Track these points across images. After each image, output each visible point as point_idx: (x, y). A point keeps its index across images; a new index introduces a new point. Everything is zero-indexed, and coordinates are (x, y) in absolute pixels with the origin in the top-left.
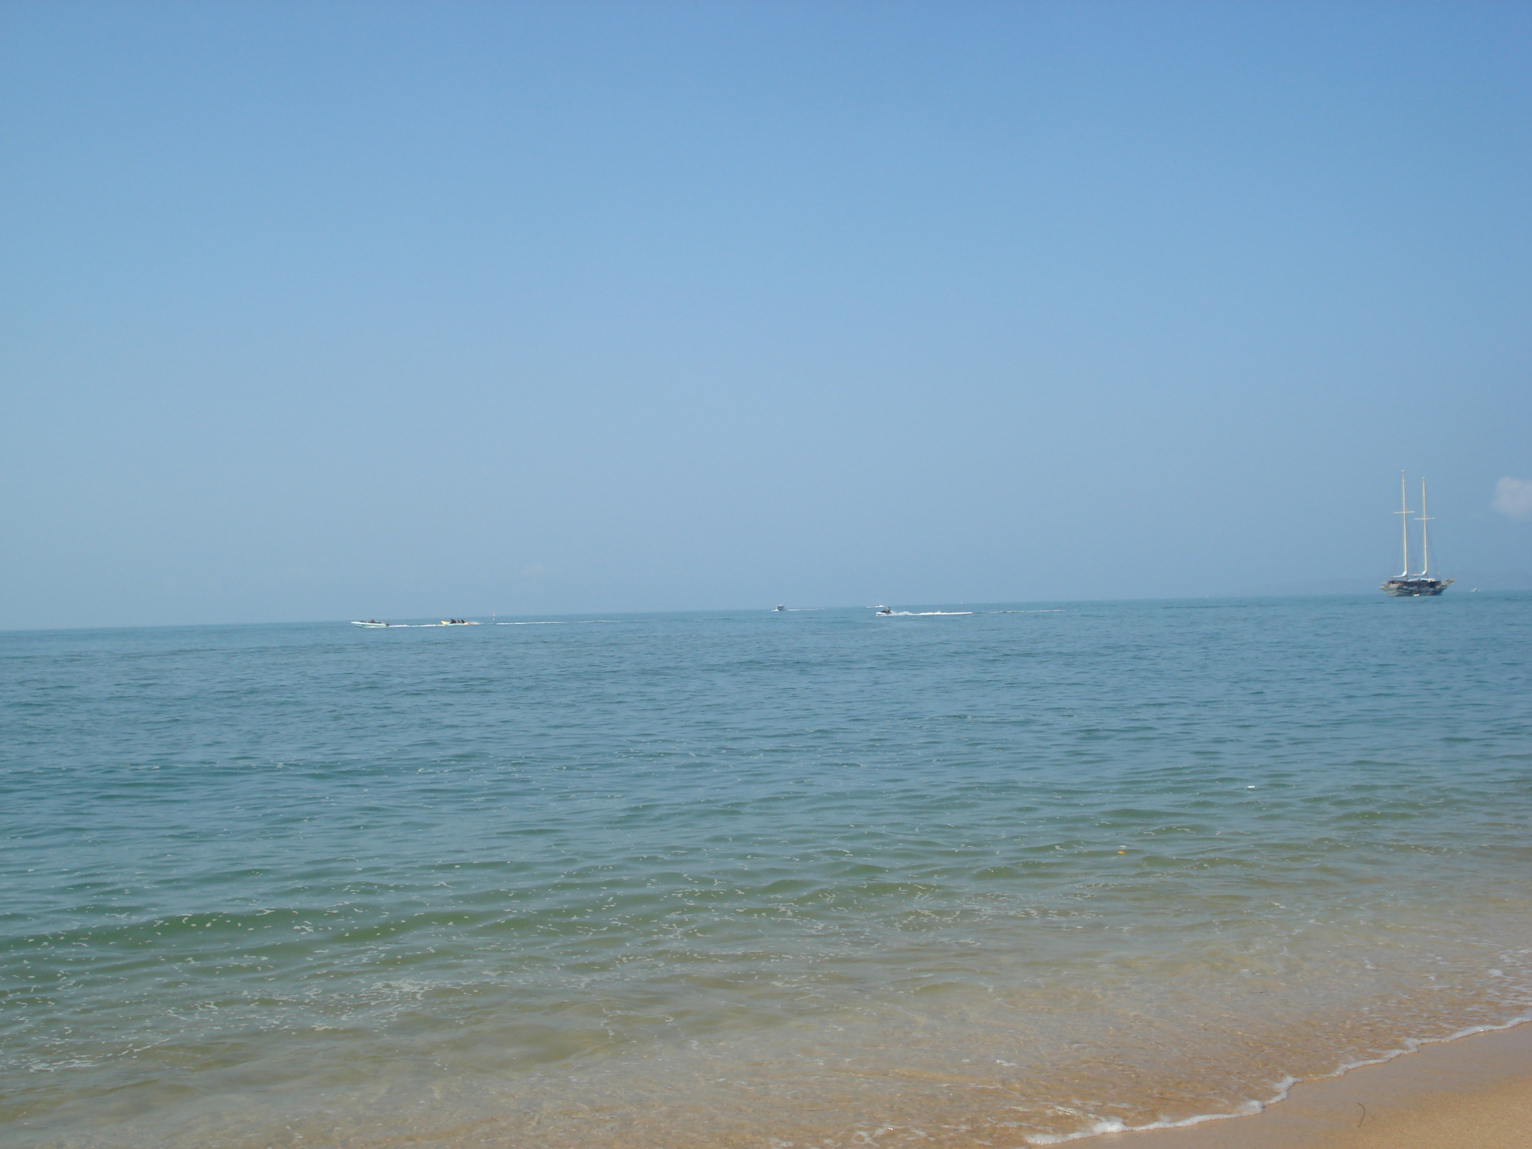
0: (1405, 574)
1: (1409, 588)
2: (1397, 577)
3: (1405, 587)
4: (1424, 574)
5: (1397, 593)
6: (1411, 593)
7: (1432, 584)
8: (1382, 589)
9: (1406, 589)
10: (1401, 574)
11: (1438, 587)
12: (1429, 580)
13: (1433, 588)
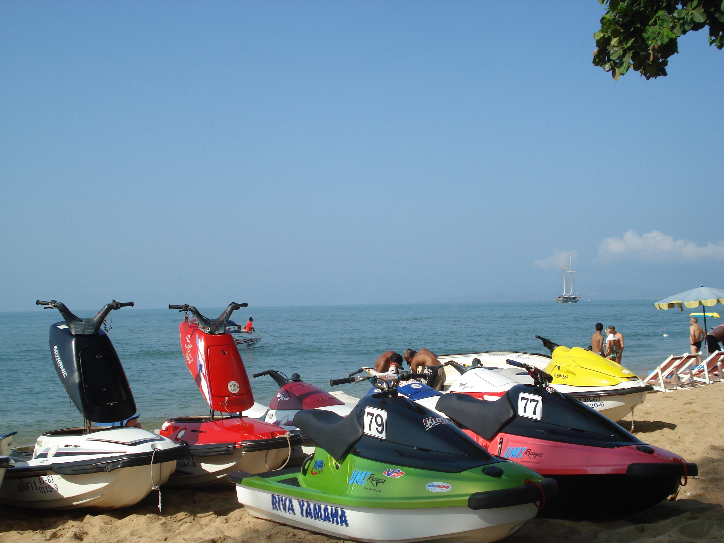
0: (564, 294)
1: (567, 300)
2: (561, 295)
3: (565, 299)
4: (571, 294)
5: (562, 302)
6: (567, 302)
7: (574, 298)
8: (556, 300)
9: (565, 300)
10: (563, 294)
11: (576, 300)
12: (573, 297)
13: (574, 300)
